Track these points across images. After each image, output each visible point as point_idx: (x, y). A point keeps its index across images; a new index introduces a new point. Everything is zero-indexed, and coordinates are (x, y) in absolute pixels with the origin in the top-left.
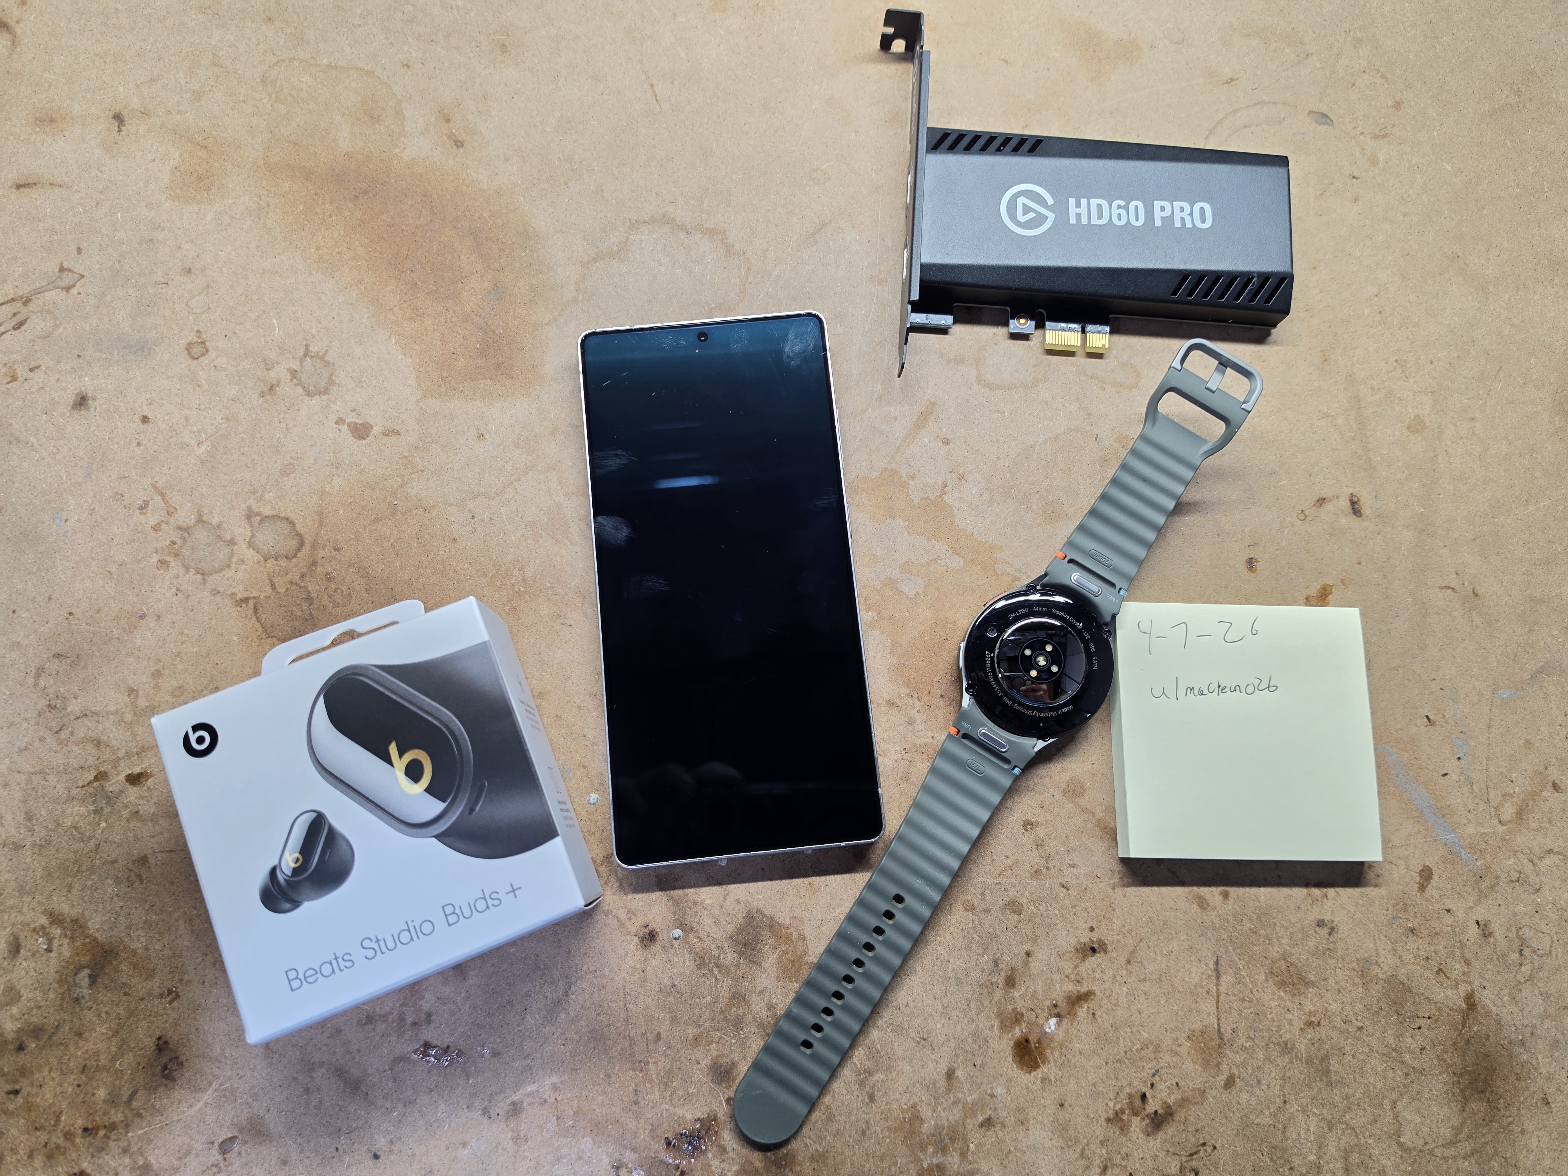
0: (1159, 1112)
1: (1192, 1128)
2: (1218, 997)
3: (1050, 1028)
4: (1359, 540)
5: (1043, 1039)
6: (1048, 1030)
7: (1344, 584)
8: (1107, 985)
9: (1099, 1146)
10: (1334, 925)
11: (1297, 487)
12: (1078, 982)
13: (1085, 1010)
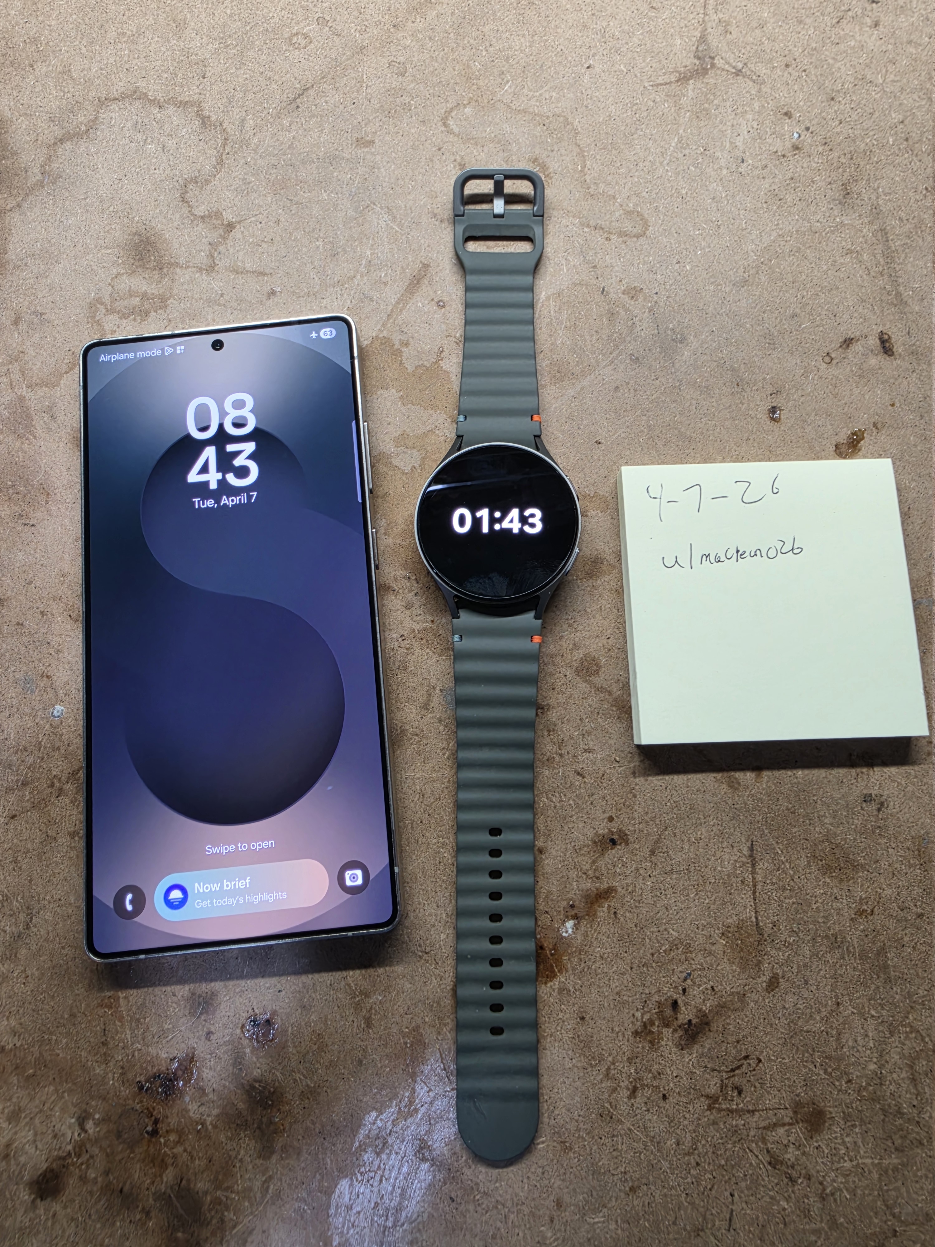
0: (694, 1022)
1: (731, 1039)
2: (755, 886)
3: (567, 932)
4: (892, 381)
5: (560, 943)
6: (564, 934)
7: (877, 428)
8: (629, 881)
9: (627, 1064)
10: (883, 799)
11: (821, 329)
12: (597, 878)
13: (605, 909)
